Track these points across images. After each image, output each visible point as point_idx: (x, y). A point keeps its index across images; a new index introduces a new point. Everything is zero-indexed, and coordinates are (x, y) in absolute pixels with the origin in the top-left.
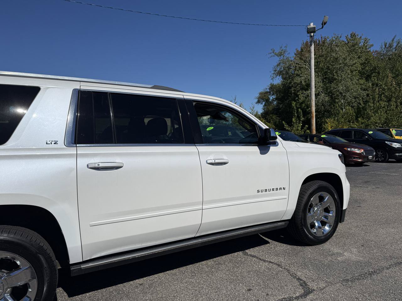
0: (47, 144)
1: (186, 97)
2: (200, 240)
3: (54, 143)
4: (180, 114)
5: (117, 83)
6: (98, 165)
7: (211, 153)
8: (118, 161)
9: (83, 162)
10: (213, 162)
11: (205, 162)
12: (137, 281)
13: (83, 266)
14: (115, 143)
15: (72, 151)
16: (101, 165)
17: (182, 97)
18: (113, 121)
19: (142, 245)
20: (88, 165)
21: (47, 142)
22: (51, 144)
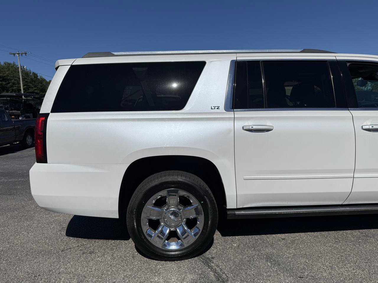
0: (212, 109)
1: (338, 58)
2: (348, 209)
3: (217, 109)
4: (332, 77)
5: (267, 51)
6: (252, 127)
7: (368, 118)
8: (268, 124)
9: (239, 125)
10: (371, 127)
11: (360, 128)
12: (279, 235)
13: (237, 213)
14: (266, 108)
15: (231, 115)
16: (255, 127)
17: (334, 58)
18: (264, 87)
19: (288, 203)
20: (243, 127)
21: (211, 108)
22: (215, 109)
